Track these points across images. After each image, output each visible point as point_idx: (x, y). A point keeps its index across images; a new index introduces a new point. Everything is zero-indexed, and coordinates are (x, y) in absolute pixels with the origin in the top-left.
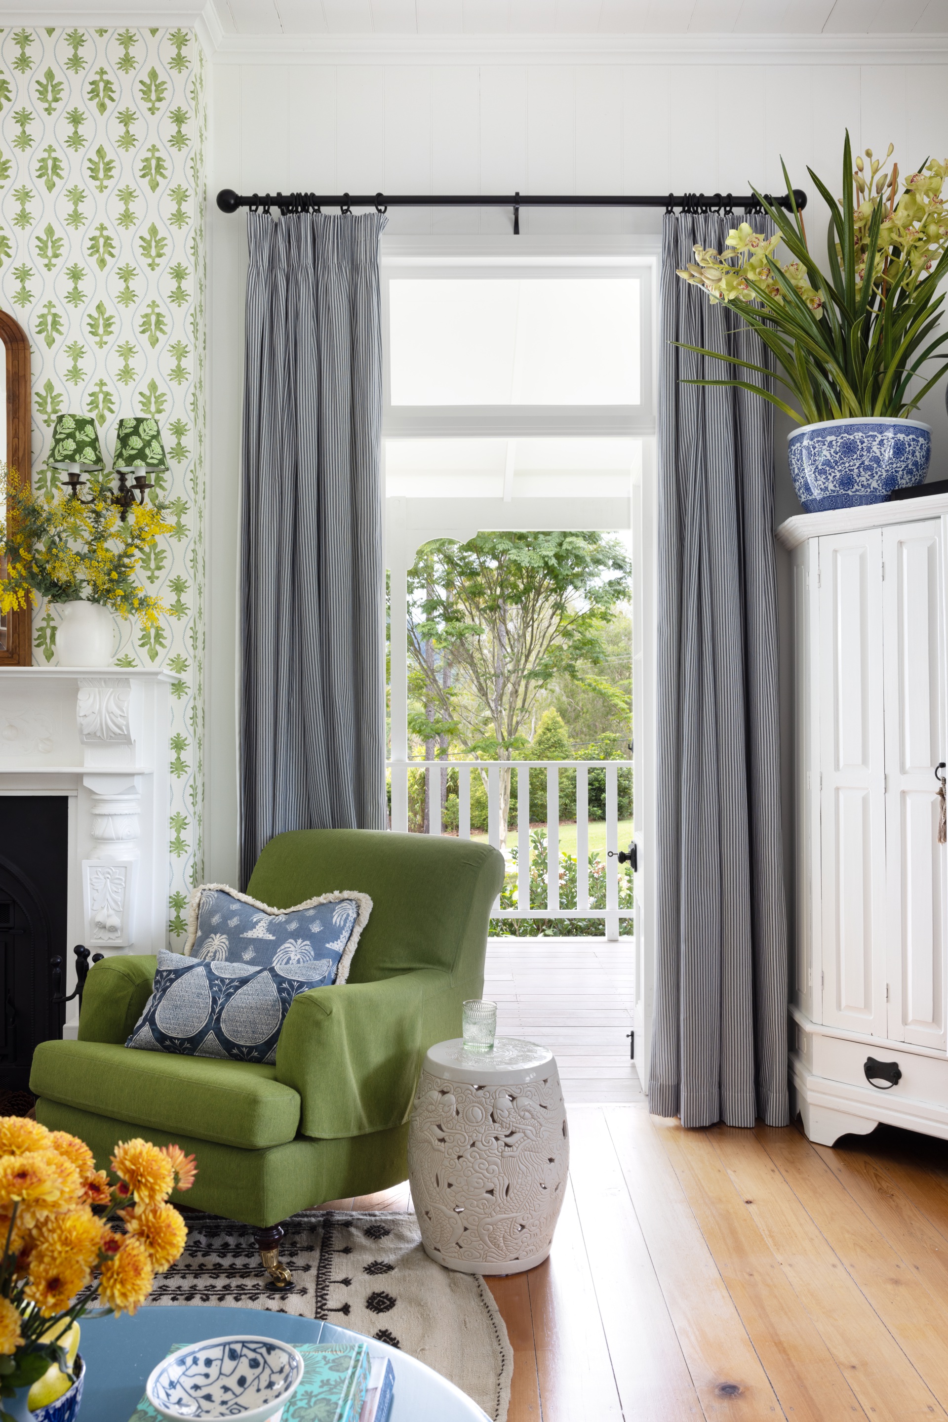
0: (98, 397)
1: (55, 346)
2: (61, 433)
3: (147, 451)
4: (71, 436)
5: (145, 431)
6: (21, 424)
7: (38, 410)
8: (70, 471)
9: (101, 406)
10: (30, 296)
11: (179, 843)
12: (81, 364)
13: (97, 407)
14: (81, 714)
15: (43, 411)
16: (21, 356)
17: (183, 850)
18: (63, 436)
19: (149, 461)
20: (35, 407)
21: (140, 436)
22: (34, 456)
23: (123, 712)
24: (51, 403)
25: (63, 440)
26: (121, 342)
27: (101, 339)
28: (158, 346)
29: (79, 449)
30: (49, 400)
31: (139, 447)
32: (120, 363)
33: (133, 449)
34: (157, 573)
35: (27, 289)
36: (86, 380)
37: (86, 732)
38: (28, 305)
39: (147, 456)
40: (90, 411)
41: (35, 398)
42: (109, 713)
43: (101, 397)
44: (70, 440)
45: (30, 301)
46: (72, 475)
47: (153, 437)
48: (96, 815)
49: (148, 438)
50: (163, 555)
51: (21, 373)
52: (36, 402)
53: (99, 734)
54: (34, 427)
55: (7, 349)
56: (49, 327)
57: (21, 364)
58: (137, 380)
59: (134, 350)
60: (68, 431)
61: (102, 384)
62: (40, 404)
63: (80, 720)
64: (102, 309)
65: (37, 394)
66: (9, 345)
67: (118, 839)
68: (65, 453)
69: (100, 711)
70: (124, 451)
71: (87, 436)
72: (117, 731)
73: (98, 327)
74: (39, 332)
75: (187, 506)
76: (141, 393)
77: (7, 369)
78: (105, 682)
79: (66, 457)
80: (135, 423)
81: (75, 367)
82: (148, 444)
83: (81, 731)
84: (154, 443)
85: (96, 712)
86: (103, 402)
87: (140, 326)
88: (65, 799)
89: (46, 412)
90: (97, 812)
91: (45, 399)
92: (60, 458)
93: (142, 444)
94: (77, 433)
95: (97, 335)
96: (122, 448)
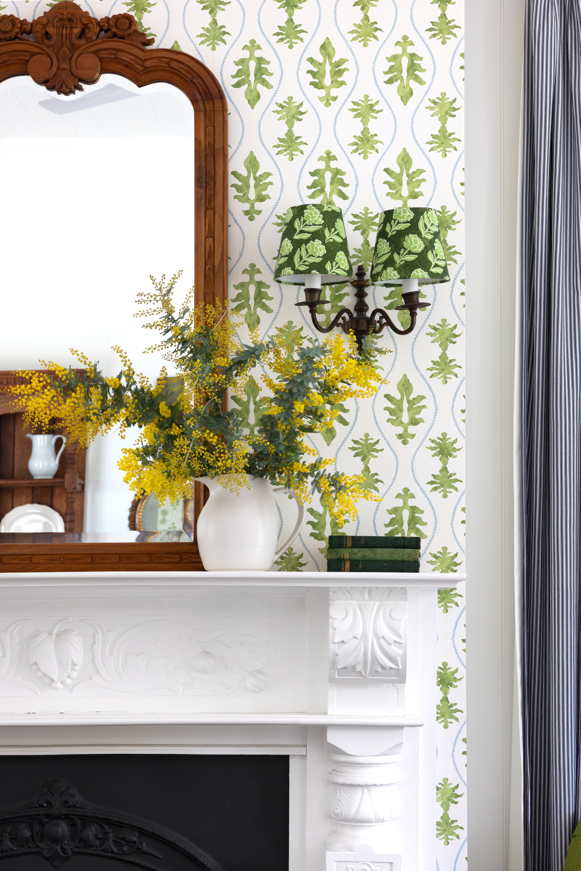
0: (323, 177)
1: (260, 105)
2: (302, 232)
3: (430, 256)
4: (317, 235)
5: (426, 226)
6: (217, 217)
7: (235, 197)
8: (307, 286)
9: (328, 189)
10: (224, 33)
11: (447, 824)
12: (298, 129)
13: (322, 191)
14: (337, 640)
15: (244, 198)
16: (219, 119)
17: (453, 834)
18: (306, 236)
19: (434, 270)
20: (232, 192)
21: (419, 234)
22: (231, 263)
23: (399, 636)
24: (255, 186)
25: (306, 242)
26: (358, 97)
27: (328, 93)
28: (412, 101)
29: (330, 256)
30: (252, 182)
31: (419, 250)
32: (357, 127)
33: (410, 253)
34: (412, 429)
35: (220, 24)
36: (306, 153)
37: (340, 665)
38: (220, 47)
39: (430, 263)
40: (312, 196)
41: (232, 179)
42: (377, 638)
43: (328, 176)
44: (318, 242)
45: (223, 41)
46: (310, 292)
47: (436, 235)
48: (338, 784)
49: (430, 237)
50: (421, 404)
51: (218, 145)
52: (234, 185)
53: (359, 668)
54: (231, 221)
55: (196, 111)
56: (252, 78)
57: (218, 130)
58: (381, 152)
59: (376, 108)
60: (313, 229)
61: (329, 157)
62: (239, 189)
63: (333, 648)
64: (329, 49)
65: (234, 173)
66: (201, 104)
67: (378, 821)
68: (311, 260)
69: (365, 636)
70: (396, 256)
71: (338, 235)
72: (388, 664)
73: (323, 76)
74: (237, 85)
75: (456, 332)
76: (387, 170)
77: (196, 140)
78: (369, 592)
79: (313, 266)
80: (412, 215)
81: (290, 134)
82: (430, 246)
83: (333, 664)
84: (437, 245)
85: (359, 636)
86: (331, 183)
87: (386, 73)
88: (285, 759)
89: (248, 200)
90: (341, 780)
91: (245, 181)
92: (303, 268)
93: (423, 247)
94: (326, 232)
95: (322, 87)
96: (392, 252)
